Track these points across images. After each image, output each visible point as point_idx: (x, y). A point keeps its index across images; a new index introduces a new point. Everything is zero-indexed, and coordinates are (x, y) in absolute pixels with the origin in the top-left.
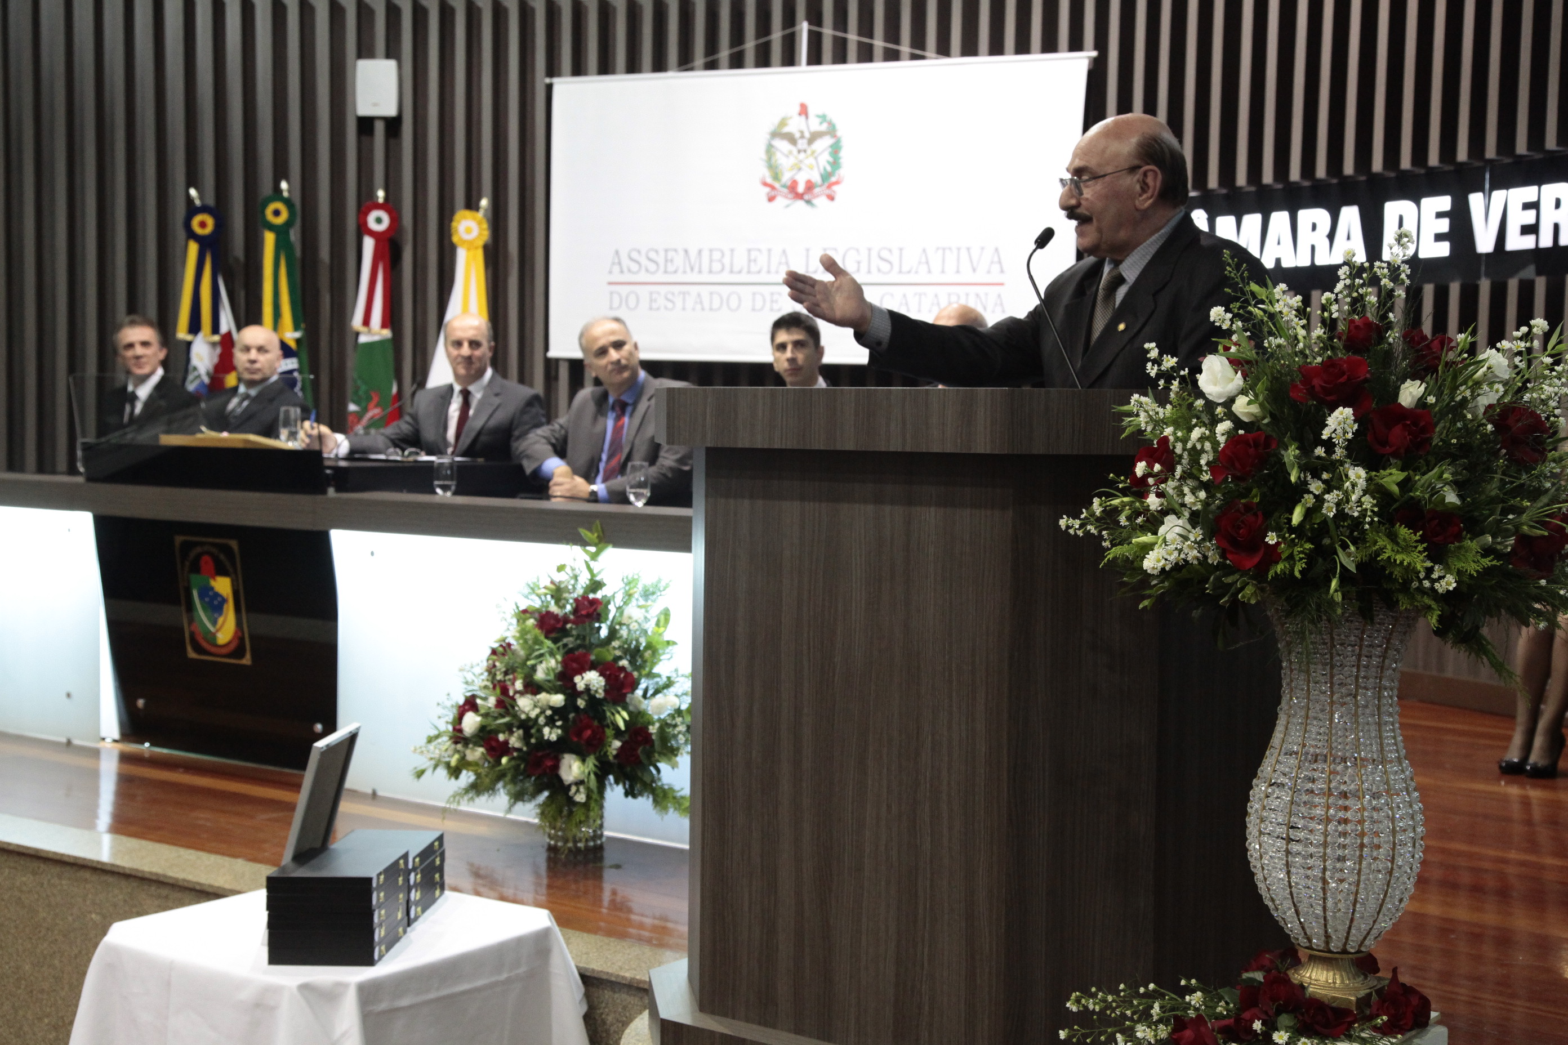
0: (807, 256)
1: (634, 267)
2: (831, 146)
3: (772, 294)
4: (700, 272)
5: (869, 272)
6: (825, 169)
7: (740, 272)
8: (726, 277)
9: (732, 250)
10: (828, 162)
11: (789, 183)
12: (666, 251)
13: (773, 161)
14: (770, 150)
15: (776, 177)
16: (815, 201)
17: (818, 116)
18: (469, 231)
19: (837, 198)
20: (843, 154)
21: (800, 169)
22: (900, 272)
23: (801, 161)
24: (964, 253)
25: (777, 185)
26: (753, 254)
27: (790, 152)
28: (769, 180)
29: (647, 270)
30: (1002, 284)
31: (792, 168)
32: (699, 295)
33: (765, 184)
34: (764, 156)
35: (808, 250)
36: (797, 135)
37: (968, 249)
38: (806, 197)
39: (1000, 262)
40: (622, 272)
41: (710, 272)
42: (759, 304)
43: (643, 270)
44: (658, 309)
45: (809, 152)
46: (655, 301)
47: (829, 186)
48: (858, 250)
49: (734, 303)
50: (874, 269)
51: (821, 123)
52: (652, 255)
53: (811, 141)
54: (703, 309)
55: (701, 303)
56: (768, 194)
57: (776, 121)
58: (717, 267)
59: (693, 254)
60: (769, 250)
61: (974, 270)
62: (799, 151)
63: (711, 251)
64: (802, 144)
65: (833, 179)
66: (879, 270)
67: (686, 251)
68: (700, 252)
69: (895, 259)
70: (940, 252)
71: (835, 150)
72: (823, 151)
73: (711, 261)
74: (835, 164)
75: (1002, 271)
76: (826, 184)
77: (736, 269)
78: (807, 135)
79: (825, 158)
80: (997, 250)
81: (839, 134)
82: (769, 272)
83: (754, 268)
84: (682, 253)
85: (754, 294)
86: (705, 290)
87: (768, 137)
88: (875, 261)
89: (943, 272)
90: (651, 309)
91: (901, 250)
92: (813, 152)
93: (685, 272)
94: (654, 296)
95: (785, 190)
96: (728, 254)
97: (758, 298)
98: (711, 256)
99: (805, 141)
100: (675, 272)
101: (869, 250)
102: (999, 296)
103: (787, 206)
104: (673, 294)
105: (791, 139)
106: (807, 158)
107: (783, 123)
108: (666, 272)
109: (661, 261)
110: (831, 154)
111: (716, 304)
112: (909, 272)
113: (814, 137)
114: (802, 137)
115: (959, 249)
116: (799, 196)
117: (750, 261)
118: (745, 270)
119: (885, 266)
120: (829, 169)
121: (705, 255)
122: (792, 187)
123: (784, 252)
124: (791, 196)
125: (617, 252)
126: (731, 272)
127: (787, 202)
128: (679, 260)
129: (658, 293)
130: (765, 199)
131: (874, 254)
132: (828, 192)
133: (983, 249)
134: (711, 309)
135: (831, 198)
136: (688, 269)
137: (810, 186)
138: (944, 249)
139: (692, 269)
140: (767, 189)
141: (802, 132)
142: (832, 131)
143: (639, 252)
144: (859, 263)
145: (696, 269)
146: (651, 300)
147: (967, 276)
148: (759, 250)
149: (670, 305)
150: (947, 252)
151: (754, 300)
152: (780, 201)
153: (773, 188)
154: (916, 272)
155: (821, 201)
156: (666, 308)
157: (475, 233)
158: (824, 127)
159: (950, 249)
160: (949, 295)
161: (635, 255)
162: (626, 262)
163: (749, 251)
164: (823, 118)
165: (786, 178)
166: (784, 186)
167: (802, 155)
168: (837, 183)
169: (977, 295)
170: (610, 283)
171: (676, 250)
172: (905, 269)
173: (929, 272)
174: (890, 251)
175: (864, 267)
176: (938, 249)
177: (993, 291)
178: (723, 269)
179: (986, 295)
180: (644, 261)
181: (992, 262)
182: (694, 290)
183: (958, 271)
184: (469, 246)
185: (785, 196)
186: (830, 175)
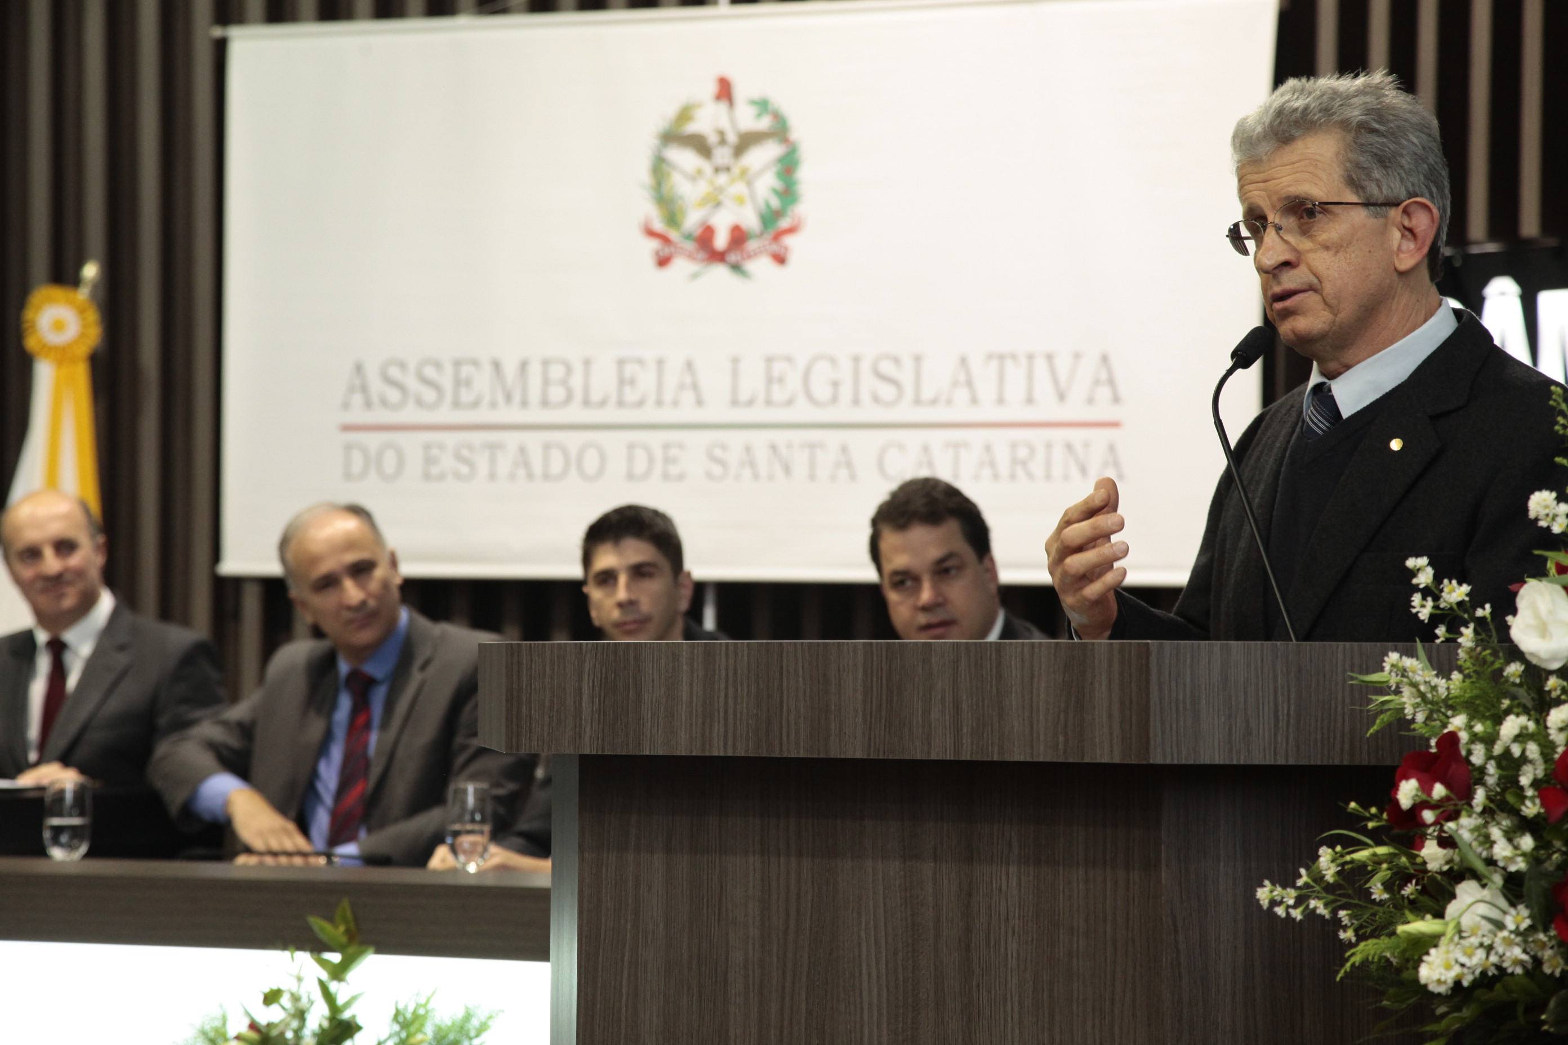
0: (735, 375)
1: (394, 395)
2: (781, 160)
3: (666, 446)
4: (524, 403)
5: (855, 401)
6: (768, 205)
7: (603, 404)
8: (574, 414)
9: (587, 363)
10: (775, 191)
11: (698, 232)
12: (457, 364)
13: (666, 188)
14: (660, 168)
15: (672, 219)
16: (750, 266)
17: (753, 102)
18: (59, 326)
19: (793, 258)
20: (802, 173)
21: (718, 205)
22: (917, 402)
23: (720, 190)
24: (1040, 364)
25: (674, 235)
26: (629, 370)
27: (700, 172)
28: (659, 226)
29: (420, 402)
30: (1115, 424)
31: (705, 201)
32: (522, 449)
33: (651, 233)
34: (649, 179)
35: (735, 361)
36: (713, 139)
37: (1050, 357)
38: (732, 258)
39: (1111, 382)
40: (368, 405)
41: (545, 403)
42: (640, 467)
43: (412, 401)
44: (441, 477)
45: (736, 170)
46: (436, 461)
47: (778, 236)
48: (833, 361)
49: (591, 463)
50: (865, 397)
51: (759, 116)
52: (430, 372)
53: (740, 150)
55: (527, 463)
56: (657, 253)
57: (671, 111)
58: (557, 393)
59: (510, 370)
60: (660, 362)
61: (1062, 398)
62: (717, 170)
63: (546, 363)
64: (722, 155)
66: (875, 399)
67: (497, 365)
68: (524, 366)
69: (906, 376)
70: (994, 364)
71: (788, 167)
72: (764, 171)
73: (546, 382)
74: (788, 193)
75: (1116, 399)
76: (770, 233)
77: (596, 396)
78: (732, 138)
79: (767, 184)
80: (1105, 359)
81: (795, 135)
82: (659, 403)
83: (630, 395)
84: (487, 369)
85: (631, 447)
86: (533, 440)
87: (656, 142)
88: (868, 381)
89: (1000, 401)
90: (427, 479)
91: (918, 359)
92: (744, 172)
93: (494, 405)
94: (434, 452)
95: (690, 246)
96: (578, 369)
97: (640, 455)
98: (545, 372)
99: (728, 150)
100: (475, 405)
101: (857, 359)
102: (1112, 448)
103: (695, 276)
104: (470, 447)
105: (701, 146)
106: (732, 181)
107: (685, 114)
108: (456, 405)
109: (446, 381)
110: (778, 175)
111: (557, 464)
112: (934, 403)
113: (747, 141)
114: (723, 141)
115: (1031, 357)
116: (717, 257)
117: (622, 382)
118: (613, 399)
119: (887, 392)
120: (775, 203)
121: (535, 370)
122: (705, 238)
123: (689, 365)
124: (701, 255)
125: (359, 368)
126: (586, 403)
127: (694, 267)
128: (483, 381)
129: (441, 447)
130: (649, 261)
131: (865, 366)
132: (774, 247)
133: (1077, 356)
134: (547, 476)
135: (780, 259)
136: (500, 398)
137: (739, 237)
138: (1002, 358)
139: (508, 398)
140: (654, 244)
141: (722, 134)
142: (780, 131)
143: (403, 366)
144: (835, 384)
145: (517, 398)
146: (428, 461)
147: (1048, 409)
148: (640, 362)
149: (464, 469)
150: (1009, 363)
151: (630, 459)
152: (681, 266)
153: (665, 239)
154: (949, 402)
155: (761, 266)
156: (457, 475)
157: (72, 331)
158: (764, 124)
159: (1014, 357)
160: (1013, 445)
161: (394, 372)
162: (376, 385)
163: (621, 362)
164: (763, 105)
165: (692, 220)
166: (688, 237)
167: (722, 179)
168: (791, 230)
169: (1068, 447)
170: (346, 428)
171: (476, 363)
172: (927, 394)
173: (974, 401)
174: (897, 361)
175: (846, 392)
176: (990, 357)
177: (1100, 437)
178: (569, 398)
179: (1087, 445)
180: (412, 383)
181: (1097, 382)
182: (512, 439)
183: (1030, 400)
184: (61, 355)
185: (691, 257)
186: (777, 214)
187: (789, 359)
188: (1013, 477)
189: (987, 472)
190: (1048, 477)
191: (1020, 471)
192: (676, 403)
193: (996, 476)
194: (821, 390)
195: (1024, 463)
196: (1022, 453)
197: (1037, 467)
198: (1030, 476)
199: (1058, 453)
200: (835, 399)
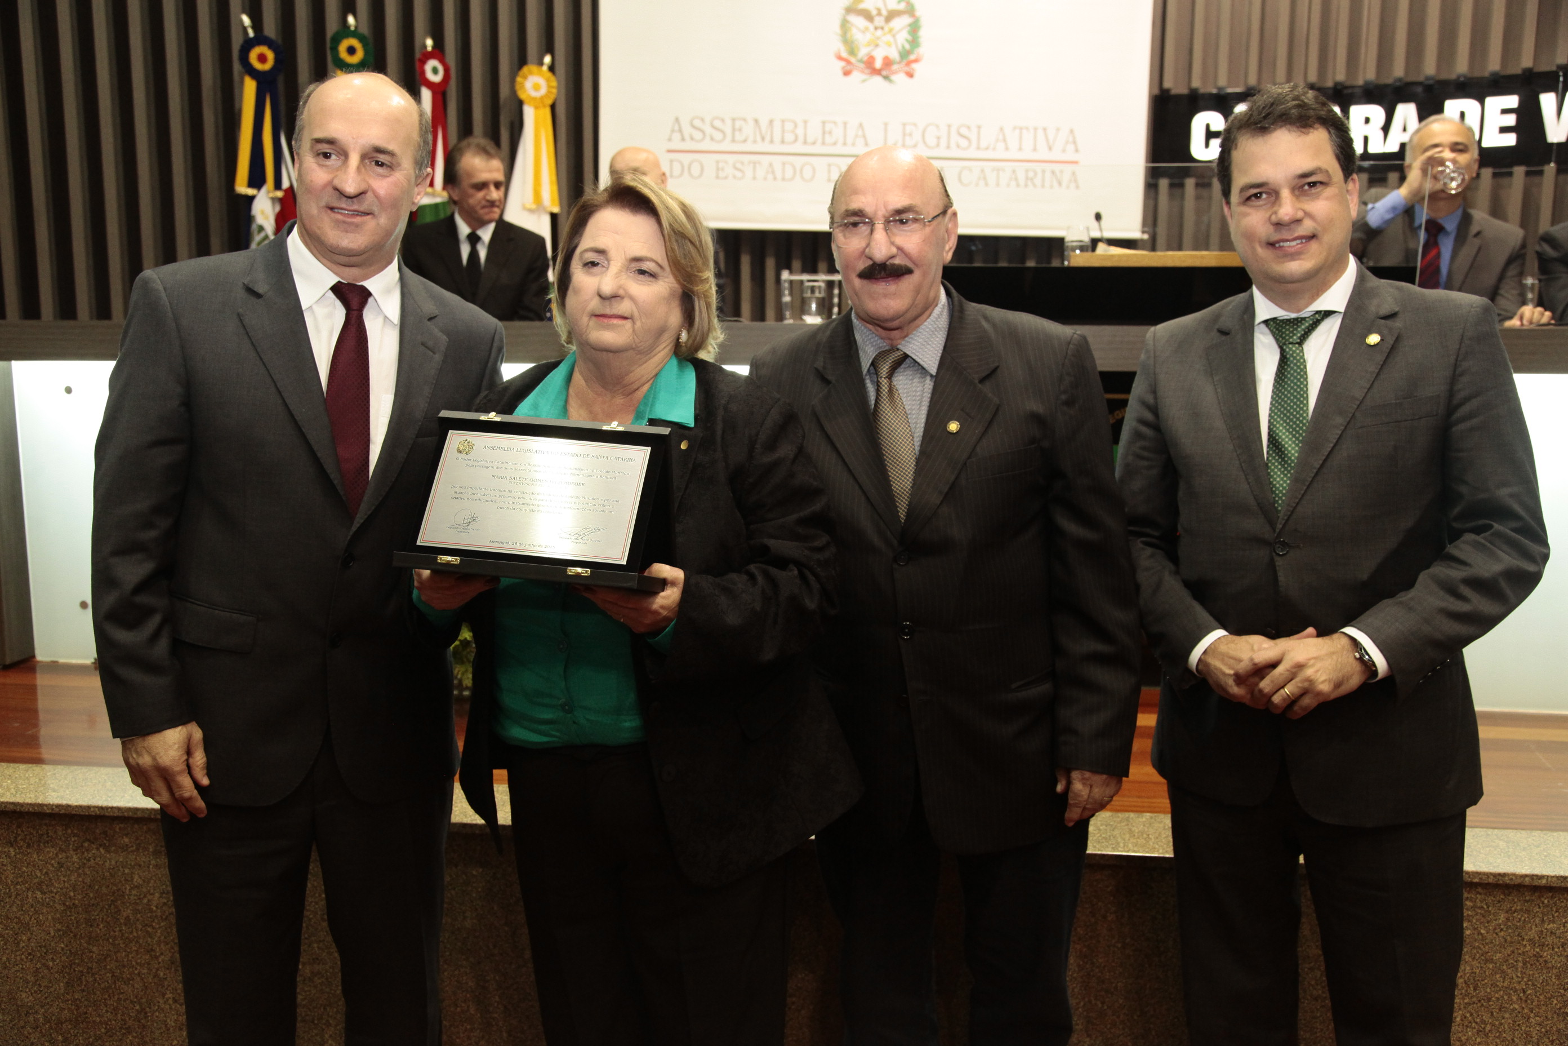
0: (886, 130)
1: (698, 135)
2: (910, 25)
4: (772, 142)
5: (948, 147)
6: (903, 47)
7: (814, 143)
8: (798, 148)
9: (805, 122)
10: (907, 40)
11: (865, 59)
12: (734, 120)
13: (849, 35)
14: (845, 25)
15: (852, 52)
16: (893, 77)
18: (536, 88)
19: (917, 75)
20: (923, 33)
21: (877, 46)
22: (978, 148)
23: (878, 38)
24: (1040, 133)
25: (853, 60)
26: (828, 127)
27: (867, 29)
28: (844, 55)
29: (712, 139)
30: (1076, 163)
31: (869, 44)
32: (771, 165)
33: (840, 58)
34: (838, 30)
35: (886, 124)
36: (874, 12)
37: (1045, 129)
38: (884, 73)
39: (1074, 142)
40: (683, 139)
41: (783, 142)
43: (708, 138)
44: (726, 178)
45: (886, 29)
46: (723, 169)
47: (909, 63)
48: (937, 126)
49: (808, 173)
50: (953, 145)
51: (899, 2)
52: (718, 123)
53: (888, 19)
54: (775, 179)
55: (773, 172)
56: (843, 68)
58: (789, 137)
59: (764, 124)
60: (845, 124)
61: (1050, 149)
62: (876, 28)
63: (783, 121)
64: (879, 21)
65: (912, 57)
66: (958, 146)
67: (756, 121)
68: (771, 122)
69: (973, 137)
70: (1017, 131)
71: (914, 29)
72: (901, 30)
73: (783, 131)
74: (914, 42)
75: (1077, 151)
76: (905, 61)
77: (810, 140)
78: (884, 13)
79: (903, 37)
80: (1072, 131)
81: (918, 14)
82: (845, 144)
83: (828, 139)
84: (751, 123)
85: (829, 165)
86: (777, 161)
87: (843, 12)
88: (955, 137)
89: (1020, 149)
90: (717, 177)
91: (979, 127)
92: (891, 30)
93: (755, 142)
94: (721, 165)
95: (862, 66)
96: (801, 125)
98: (783, 126)
99: (882, 19)
100: (745, 141)
101: (949, 126)
102: (1074, 173)
103: (864, 81)
104: (742, 163)
105: (868, 16)
106: (885, 34)
108: (733, 141)
109: (728, 131)
110: (909, 33)
111: (789, 174)
112: (987, 148)
114: (879, 14)
115: (1036, 129)
116: (877, 72)
117: (824, 133)
118: (820, 141)
119: (964, 143)
120: (907, 47)
121: (777, 125)
122: (869, 63)
123: (861, 125)
124: (867, 71)
125: (677, 120)
126: (805, 142)
127: (864, 77)
128: (748, 129)
129: (726, 162)
130: (840, 73)
131: (953, 130)
132: (907, 69)
133: (1058, 130)
134: (783, 179)
135: (910, 75)
136: (759, 138)
137: (888, 62)
138: (1021, 129)
139: (763, 139)
140: (843, 64)
141: (879, 10)
142: (910, 11)
143: (703, 120)
144: (938, 138)
145: (768, 139)
146: (718, 169)
147: (1043, 154)
148: (835, 123)
149: (739, 174)
150: (1024, 131)
151: (829, 171)
152: (857, 76)
153: (848, 62)
154: (994, 149)
155: (899, 78)
156: (734, 177)
157: (543, 91)
158: (902, 6)
159: (1027, 128)
160: (1027, 171)
161: (697, 123)
162: (687, 130)
163: (824, 123)
165: (863, 52)
166: (860, 61)
167: (879, 33)
168: (916, 61)
169: (1053, 172)
170: (669, 151)
171: (745, 120)
172: (984, 144)
173: (1007, 149)
174: (969, 128)
175: (943, 142)
176: (1015, 128)
177: (1069, 169)
178: (796, 140)
179: (1061, 172)
180: (708, 130)
181: (1067, 142)
182: (765, 160)
183: (1035, 149)
184: (538, 104)
185: (862, 72)
186: (908, 53)
187: (915, 125)
188: (1026, 186)
189: (1013, 183)
190: (1043, 186)
191: (1029, 183)
192: (853, 144)
193: (1018, 185)
194: (931, 141)
195: (1032, 179)
196: (1031, 174)
197: (1038, 181)
198: (1035, 186)
199: (1048, 175)
200: (938, 145)
